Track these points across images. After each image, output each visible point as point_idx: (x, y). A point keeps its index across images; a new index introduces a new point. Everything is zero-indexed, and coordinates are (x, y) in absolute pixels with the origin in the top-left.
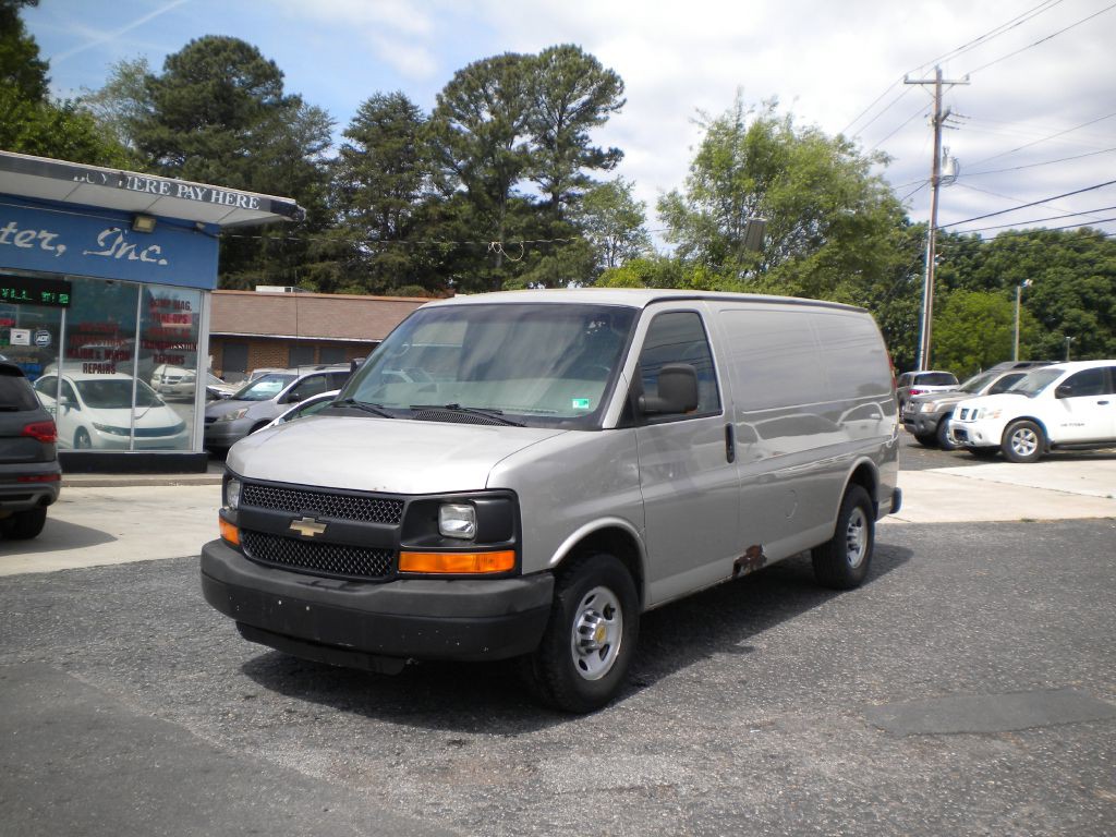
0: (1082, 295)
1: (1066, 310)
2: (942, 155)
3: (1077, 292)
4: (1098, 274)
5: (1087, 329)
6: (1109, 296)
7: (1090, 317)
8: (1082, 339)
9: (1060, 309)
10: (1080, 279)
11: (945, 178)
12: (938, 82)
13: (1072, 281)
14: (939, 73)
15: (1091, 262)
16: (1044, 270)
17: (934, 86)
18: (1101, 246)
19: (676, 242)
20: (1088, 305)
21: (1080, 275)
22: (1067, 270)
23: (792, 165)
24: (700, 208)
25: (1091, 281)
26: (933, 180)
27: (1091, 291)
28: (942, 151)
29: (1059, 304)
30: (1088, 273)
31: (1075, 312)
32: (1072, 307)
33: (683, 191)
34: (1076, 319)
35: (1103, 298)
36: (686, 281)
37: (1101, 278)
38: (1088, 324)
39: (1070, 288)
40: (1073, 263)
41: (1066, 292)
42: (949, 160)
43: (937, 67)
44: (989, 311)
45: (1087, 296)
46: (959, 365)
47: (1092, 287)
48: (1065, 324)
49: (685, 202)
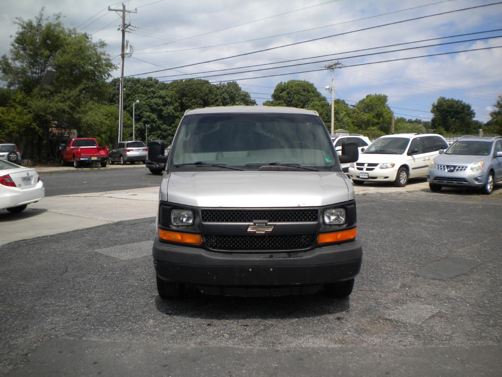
0: (150, 106)
1: (145, 113)
2: (125, 44)
3: (148, 105)
4: (156, 97)
5: (153, 121)
6: (161, 107)
7: (154, 116)
8: (152, 126)
9: (141, 113)
10: (149, 100)
11: (127, 54)
12: (124, 11)
13: (146, 100)
14: (124, 7)
15: (154, 92)
16: (134, 95)
17: (122, 12)
18: (157, 86)
19: (6, 80)
20: (153, 110)
21: (149, 98)
22: (143, 95)
23: (67, 45)
24: (18, 64)
25: (153, 101)
26: (121, 55)
27: (154, 105)
28: (125, 42)
29: (141, 111)
30: (152, 97)
31: (148, 114)
32: (146, 112)
33: (9, 56)
34: (149, 117)
35: (159, 108)
36: (13, 100)
37: (158, 99)
38: (154, 119)
39: (145, 103)
40: (146, 93)
41: (144, 105)
42: (129, 46)
43: (123, 4)
44: (111, 113)
45: (152, 107)
46: (99, 138)
47: (155, 103)
48: (144, 119)
49: (10, 61)
